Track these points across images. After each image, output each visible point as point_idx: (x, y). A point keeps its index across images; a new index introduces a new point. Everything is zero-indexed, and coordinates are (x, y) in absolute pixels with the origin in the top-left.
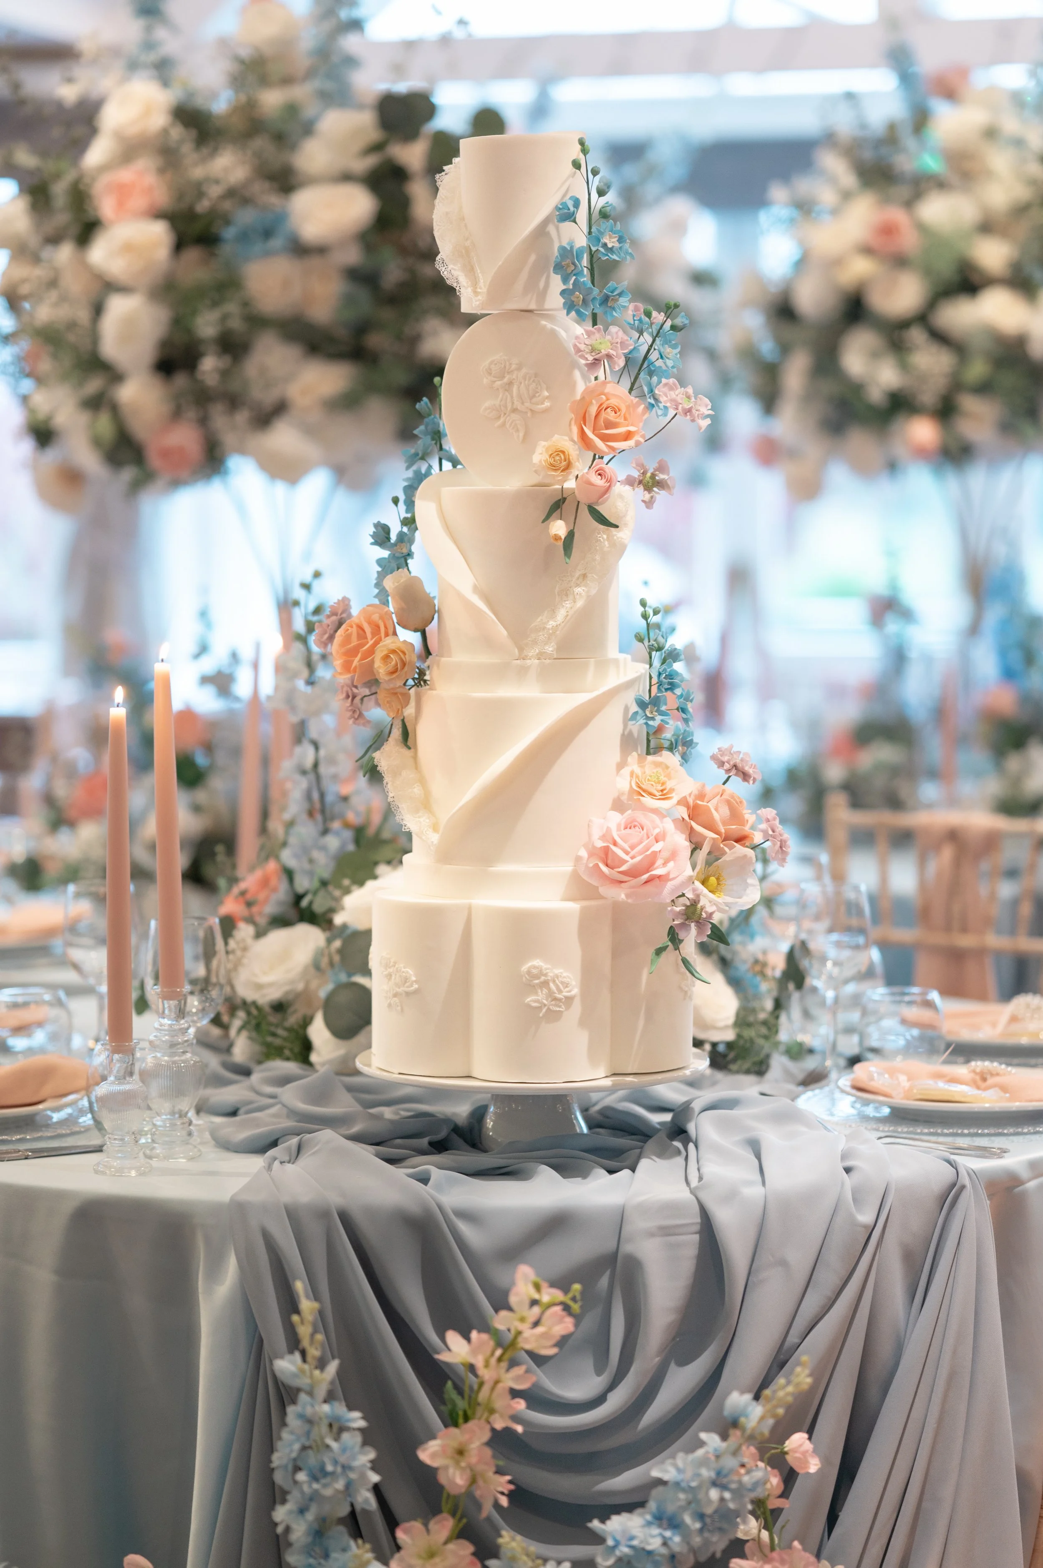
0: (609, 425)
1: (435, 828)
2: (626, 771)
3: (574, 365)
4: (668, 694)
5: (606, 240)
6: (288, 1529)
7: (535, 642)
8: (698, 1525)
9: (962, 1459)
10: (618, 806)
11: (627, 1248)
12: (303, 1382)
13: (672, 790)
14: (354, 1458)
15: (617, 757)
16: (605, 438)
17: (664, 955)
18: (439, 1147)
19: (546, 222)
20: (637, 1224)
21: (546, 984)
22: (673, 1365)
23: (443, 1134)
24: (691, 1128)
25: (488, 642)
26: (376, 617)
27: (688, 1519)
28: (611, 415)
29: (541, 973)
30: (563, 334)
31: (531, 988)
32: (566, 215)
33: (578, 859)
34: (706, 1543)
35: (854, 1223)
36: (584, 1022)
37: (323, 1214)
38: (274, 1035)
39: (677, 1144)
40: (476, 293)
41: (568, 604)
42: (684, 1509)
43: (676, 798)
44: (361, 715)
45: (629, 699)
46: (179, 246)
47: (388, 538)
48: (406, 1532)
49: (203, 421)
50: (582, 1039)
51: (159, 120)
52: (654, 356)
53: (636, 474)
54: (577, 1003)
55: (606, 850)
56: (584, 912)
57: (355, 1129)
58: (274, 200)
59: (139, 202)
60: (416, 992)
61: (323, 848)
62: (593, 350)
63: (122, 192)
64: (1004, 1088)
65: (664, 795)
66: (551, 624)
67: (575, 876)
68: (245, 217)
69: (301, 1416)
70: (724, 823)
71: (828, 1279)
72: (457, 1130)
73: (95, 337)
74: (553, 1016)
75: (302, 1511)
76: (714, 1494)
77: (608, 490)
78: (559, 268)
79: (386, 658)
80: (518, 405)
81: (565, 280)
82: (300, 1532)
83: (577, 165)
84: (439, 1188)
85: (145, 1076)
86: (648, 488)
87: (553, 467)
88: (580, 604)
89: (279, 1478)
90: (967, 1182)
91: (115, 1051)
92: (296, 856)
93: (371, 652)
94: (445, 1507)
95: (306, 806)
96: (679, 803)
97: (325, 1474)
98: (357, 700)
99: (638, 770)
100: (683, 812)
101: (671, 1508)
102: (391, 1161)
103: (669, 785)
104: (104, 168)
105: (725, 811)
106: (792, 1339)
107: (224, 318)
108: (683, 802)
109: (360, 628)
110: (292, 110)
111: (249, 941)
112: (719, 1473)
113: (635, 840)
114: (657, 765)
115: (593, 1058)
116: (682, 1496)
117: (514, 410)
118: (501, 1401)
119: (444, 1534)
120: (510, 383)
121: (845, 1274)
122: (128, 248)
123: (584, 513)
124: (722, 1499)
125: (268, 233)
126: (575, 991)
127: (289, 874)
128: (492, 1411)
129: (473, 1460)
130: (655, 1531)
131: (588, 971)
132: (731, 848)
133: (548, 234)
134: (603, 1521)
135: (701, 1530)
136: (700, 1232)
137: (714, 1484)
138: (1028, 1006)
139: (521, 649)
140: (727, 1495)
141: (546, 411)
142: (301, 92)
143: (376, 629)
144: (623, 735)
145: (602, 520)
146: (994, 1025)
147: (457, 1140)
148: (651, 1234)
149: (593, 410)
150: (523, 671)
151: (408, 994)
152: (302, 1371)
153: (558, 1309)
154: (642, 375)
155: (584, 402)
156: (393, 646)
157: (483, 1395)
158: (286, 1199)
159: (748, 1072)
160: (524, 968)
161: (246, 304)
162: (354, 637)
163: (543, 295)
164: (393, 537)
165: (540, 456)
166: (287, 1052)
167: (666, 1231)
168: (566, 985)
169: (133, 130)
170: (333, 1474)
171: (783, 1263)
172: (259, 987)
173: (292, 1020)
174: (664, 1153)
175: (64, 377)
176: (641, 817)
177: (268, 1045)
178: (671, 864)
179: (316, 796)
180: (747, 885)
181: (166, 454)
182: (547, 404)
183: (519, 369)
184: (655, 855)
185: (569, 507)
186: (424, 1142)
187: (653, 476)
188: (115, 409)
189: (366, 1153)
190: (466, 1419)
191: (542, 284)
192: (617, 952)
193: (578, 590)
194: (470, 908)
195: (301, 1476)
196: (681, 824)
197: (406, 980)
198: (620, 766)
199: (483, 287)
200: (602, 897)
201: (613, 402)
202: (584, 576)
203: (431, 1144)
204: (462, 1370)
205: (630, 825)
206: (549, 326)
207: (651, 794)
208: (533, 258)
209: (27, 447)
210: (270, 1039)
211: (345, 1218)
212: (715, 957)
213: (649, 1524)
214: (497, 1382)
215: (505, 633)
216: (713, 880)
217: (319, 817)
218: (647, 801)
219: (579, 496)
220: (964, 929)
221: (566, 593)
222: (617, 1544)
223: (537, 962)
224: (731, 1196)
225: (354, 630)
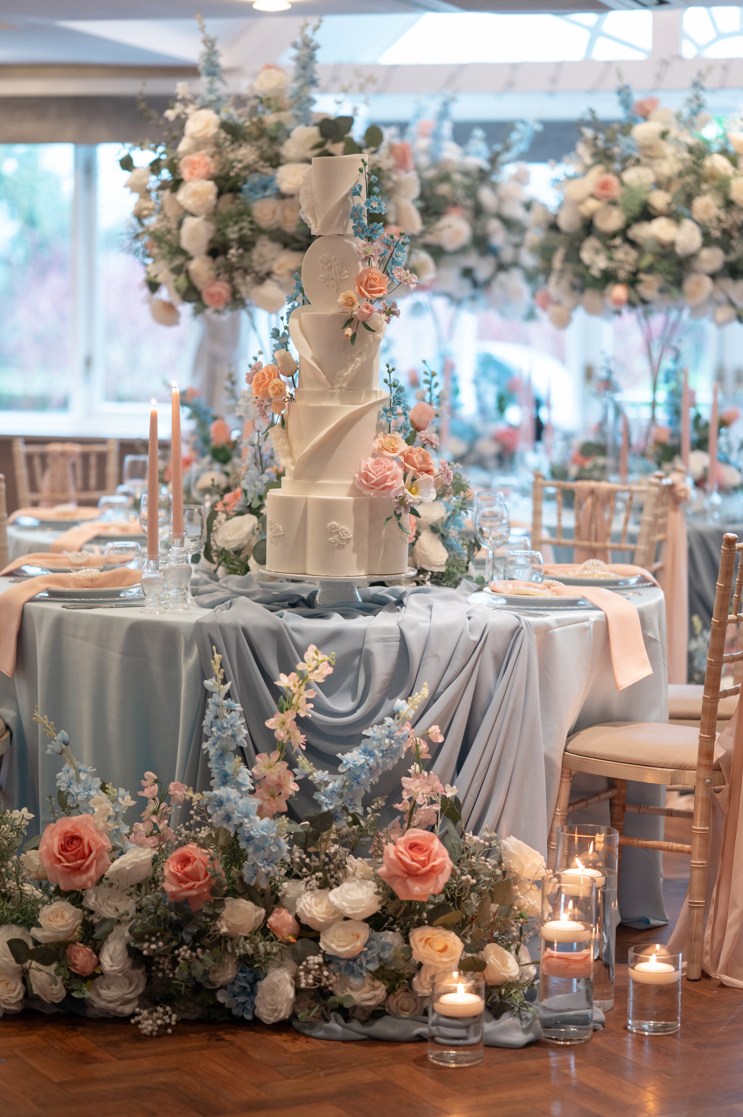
0: (372, 286)
1: (293, 464)
2: (377, 440)
3: (358, 260)
4: (398, 407)
5: (372, 204)
6: (208, 752)
7: (338, 382)
8: (381, 755)
9: (518, 747)
10: (374, 456)
11: (367, 646)
12: (216, 689)
13: (397, 449)
14: (236, 722)
15: (374, 434)
16: (370, 292)
17: (390, 521)
18: (293, 606)
19: (347, 196)
20: (371, 636)
21: (338, 532)
22: (387, 699)
23: (296, 600)
24: (405, 600)
25: (318, 381)
26: (270, 370)
27: (376, 752)
28: (372, 282)
29: (336, 527)
30: (355, 245)
31: (331, 534)
32: (356, 193)
33: (355, 478)
34: (385, 764)
35: (469, 640)
36: (355, 550)
37: (235, 628)
38: (233, 564)
39: (399, 607)
40: (316, 227)
41: (353, 365)
42: (375, 748)
43: (399, 452)
44: (265, 414)
45: (380, 407)
46: (220, 194)
47: (278, 335)
48: (260, 757)
49: (231, 280)
50: (354, 558)
51: (213, 130)
52: (394, 256)
53: (382, 308)
54: (352, 541)
55: (367, 475)
56: (356, 502)
57: (257, 597)
58: (269, 170)
59: (202, 171)
60: (282, 536)
61: (261, 481)
62: (366, 253)
63: (193, 165)
64: (554, 591)
65: (394, 450)
66: (346, 374)
67: (353, 486)
68: (254, 179)
69: (214, 703)
70: (420, 464)
71: (456, 664)
72: (302, 599)
73: (178, 237)
74: (341, 547)
75: (214, 744)
76: (387, 741)
77: (370, 315)
78: (352, 216)
79: (273, 388)
80: (334, 276)
81: (354, 222)
82: (212, 752)
83: (361, 171)
84: (287, 619)
85: (165, 572)
86: (388, 315)
87: (346, 304)
88: (358, 365)
89: (205, 731)
90: (524, 626)
91: (150, 559)
92: (248, 484)
93: (267, 385)
94: (278, 748)
95: (254, 461)
96: (400, 454)
97: (224, 728)
98: (263, 407)
99: (383, 440)
100: (402, 459)
101: (370, 748)
102: (272, 611)
103: (396, 446)
104: (187, 153)
105: (420, 458)
106: (440, 689)
107: (241, 229)
108: (402, 454)
109: (263, 374)
110: (279, 125)
111: (223, 521)
112: (390, 733)
113: (377, 470)
114: (392, 437)
115: (359, 566)
116: (375, 742)
117: (333, 279)
118: (302, 703)
119: (276, 758)
120: (331, 267)
121: (464, 662)
122: (194, 194)
123: (361, 325)
124: (391, 745)
125: (265, 188)
126: (351, 536)
127: (245, 492)
128: (298, 708)
129: (288, 726)
130: (362, 756)
131: (358, 528)
132: (422, 474)
133: (348, 201)
134: (343, 754)
135: (382, 757)
136: (400, 641)
137: (388, 737)
138: (593, 564)
139: (332, 385)
140: (393, 742)
141: (346, 279)
142: (285, 116)
143: (270, 376)
144: (377, 424)
145: (369, 329)
146: (574, 572)
147: (301, 603)
148: (378, 641)
149: (365, 279)
150: (332, 395)
151: (279, 536)
152: (215, 685)
153: (326, 663)
154: (390, 264)
155: (361, 276)
156: (276, 383)
157: (294, 701)
158: (219, 621)
159: (450, 586)
160: (328, 525)
161: (251, 222)
162: (260, 378)
163: (346, 228)
164: (281, 334)
165: (341, 300)
166: (239, 572)
167: (384, 640)
168: (347, 533)
169: (199, 135)
170: (227, 728)
171: (436, 656)
172: (227, 542)
173: (242, 557)
174: (391, 610)
175: (164, 257)
176: (382, 460)
177: (230, 569)
178: (394, 481)
179: (258, 456)
180: (430, 492)
181: (212, 296)
182: (347, 276)
183: (335, 261)
184: (387, 476)
185: (354, 323)
186: (287, 603)
187: (390, 309)
188: (187, 272)
189: (260, 606)
190: (287, 709)
191: (345, 223)
192: (372, 520)
193: (358, 359)
194: (307, 499)
195: (214, 729)
196: (401, 464)
197: (278, 530)
198: (376, 438)
199: (319, 225)
200: (364, 496)
201: (374, 276)
202: (361, 353)
203: (289, 604)
204: (286, 689)
205: (377, 463)
206: (348, 241)
207: (387, 450)
208: (341, 211)
209: (146, 291)
210: (231, 566)
211: (245, 630)
212: (438, 534)
213: (360, 754)
214: (300, 695)
215: (324, 377)
216: (414, 489)
217: (260, 467)
218: (386, 453)
219: (359, 318)
220: (596, 540)
221: (352, 361)
222: (348, 763)
223: (334, 523)
224: (414, 626)
225: (261, 375)
